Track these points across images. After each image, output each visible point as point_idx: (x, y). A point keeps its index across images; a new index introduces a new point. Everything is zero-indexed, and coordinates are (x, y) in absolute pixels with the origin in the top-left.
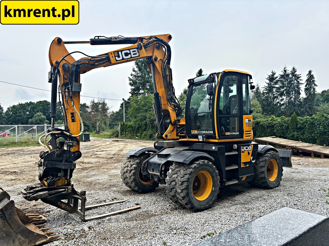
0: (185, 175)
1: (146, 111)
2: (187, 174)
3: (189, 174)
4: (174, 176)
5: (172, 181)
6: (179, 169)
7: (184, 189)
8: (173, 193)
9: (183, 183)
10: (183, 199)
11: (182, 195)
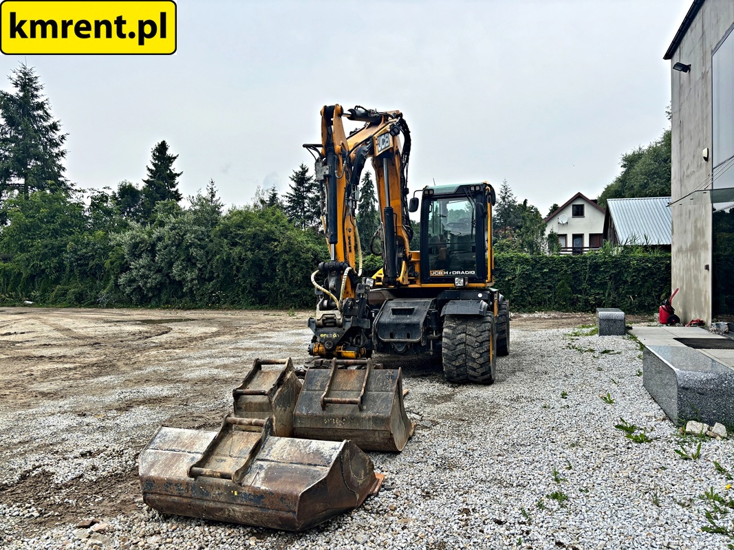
0: (482, 332)
1: (55, 233)
2: (485, 331)
3: (489, 330)
4: (459, 337)
5: (457, 345)
6: (464, 326)
7: (485, 352)
8: (461, 361)
9: (481, 344)
10: (481, 367)
11: (481, 360)
